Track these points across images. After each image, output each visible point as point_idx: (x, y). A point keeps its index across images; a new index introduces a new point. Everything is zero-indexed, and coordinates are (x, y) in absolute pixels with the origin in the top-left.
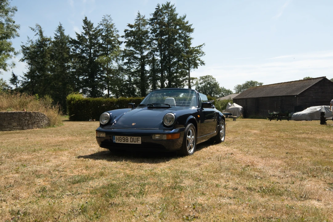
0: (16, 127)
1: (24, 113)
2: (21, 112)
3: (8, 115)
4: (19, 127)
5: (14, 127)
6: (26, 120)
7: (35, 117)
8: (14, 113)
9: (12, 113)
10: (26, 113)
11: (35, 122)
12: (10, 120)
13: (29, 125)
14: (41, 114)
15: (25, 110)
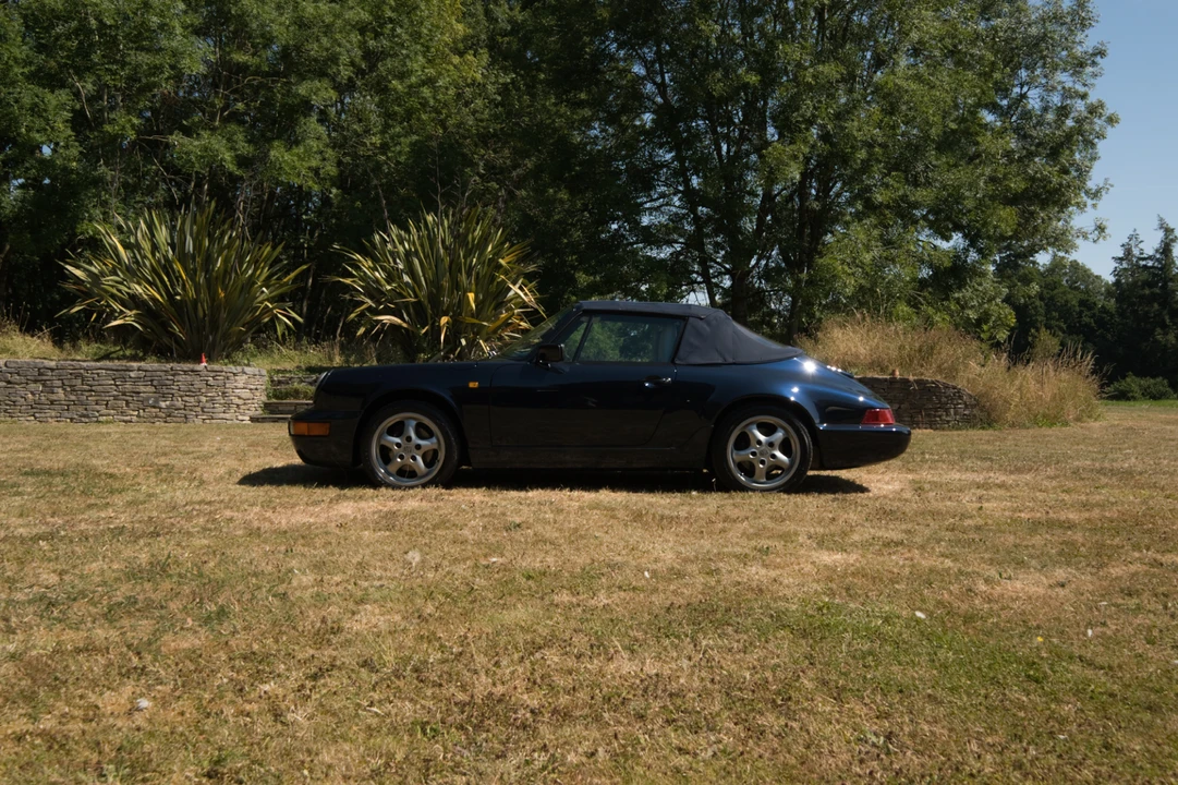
1: (886, 381)
2: (877, 380)
6: (891, 401)
7: (921, 394)
10: (893, 381)
14: (947, 387)
15: (897, 373)
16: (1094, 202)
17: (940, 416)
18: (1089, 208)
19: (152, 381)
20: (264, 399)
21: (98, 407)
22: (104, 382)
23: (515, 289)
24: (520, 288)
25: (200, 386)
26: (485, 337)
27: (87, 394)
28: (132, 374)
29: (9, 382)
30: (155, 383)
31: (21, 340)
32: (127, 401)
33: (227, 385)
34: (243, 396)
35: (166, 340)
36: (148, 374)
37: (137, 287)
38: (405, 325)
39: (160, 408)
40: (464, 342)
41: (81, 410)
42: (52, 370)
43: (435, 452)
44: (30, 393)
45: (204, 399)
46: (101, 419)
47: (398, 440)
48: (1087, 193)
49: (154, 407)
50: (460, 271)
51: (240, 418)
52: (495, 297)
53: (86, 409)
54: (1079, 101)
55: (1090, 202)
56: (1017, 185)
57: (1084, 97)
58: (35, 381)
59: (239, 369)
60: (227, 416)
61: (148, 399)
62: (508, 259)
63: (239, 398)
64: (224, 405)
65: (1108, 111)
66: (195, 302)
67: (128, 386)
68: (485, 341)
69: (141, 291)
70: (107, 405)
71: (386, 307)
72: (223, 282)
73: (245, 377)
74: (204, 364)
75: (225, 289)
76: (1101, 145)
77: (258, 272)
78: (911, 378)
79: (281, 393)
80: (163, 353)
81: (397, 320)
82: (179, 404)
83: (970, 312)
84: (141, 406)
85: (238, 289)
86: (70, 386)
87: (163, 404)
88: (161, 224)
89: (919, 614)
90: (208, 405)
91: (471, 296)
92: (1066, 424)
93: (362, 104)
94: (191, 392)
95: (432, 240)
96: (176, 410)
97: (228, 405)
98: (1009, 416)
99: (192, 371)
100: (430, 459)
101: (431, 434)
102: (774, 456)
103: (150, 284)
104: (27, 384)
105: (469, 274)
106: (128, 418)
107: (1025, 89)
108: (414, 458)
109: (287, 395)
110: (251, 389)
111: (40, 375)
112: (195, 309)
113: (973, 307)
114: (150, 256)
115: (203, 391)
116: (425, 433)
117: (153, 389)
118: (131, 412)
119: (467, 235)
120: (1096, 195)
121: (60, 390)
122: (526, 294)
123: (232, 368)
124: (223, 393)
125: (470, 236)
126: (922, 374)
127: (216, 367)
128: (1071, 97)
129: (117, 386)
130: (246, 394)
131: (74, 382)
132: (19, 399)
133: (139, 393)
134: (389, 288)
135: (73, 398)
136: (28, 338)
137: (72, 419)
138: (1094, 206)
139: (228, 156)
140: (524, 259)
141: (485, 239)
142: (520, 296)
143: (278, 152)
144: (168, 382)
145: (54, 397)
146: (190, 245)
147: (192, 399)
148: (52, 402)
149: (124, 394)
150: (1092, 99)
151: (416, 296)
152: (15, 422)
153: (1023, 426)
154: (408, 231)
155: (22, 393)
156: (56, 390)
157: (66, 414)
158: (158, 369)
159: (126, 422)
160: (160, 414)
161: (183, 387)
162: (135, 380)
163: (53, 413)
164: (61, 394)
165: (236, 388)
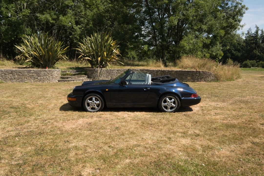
0: (190, 80)
1: (195, 71)
2: (193, 71)
3: (186, 72)
4: (192, 80)
5: (189, 80)
6: (196, 76)
7: (203, 74)
8: (190, 71)
9: (188, 71)
10: (197, 71)
11: (203, 78)
12: (187, 75)
13: (198, 79)
14: (208, 73)
15: (198, 70)
16: (242, 28)
17: (207, 79)
18: (240, 29)
20: (61, 76)
22: (25, 74)
23: (114, 51)
24: (116, 50)
25: (46, 74)
26: (108, 61)
27: (22, 76)
28: (32, 72)
29: (5, 74)
30: (37, 73)
31: (7, 62)
32: (31, 78)
33: (52, 74)
34: (56, 76)
35: (38, 63)
36: (35, 72)
37: (32, 52)
38: (91, 59)
39: (38, 79)
40: (104, 63)
41: (21, 80)
42: (14, 71)
43: (99, 104)
44: (10, 76)
45: (47, 77)
46: (25, 81)
47: (91, 102)
48: (240, 26)
49: (37, 79)
50: (102, 47)
51: (56, 80)
52: (110, 53)
53: (22, 80)
54: (240, 5)
55: (241, 28)
56: (225, 25)
57: (241, 4)
58: (11, 74)
59: (55, 70)
60: (53, 80)
61: (35, 77)
62: (113, 44)
63: (55, 76)
64: (52, 78)
65: (246, 7)
66: (45, 55)
67: (31, 74)
68: (108, 62)
69: (33, 53)
70: (26, 78)
71: (87, 55)
72: (51, 50)
73: (56, 72)
74: (47, 69)
75: (51, 52)
76: (244, 15)
77: (58, 48)
78: (201, 71)
79: (64, 74)
80: (38, 66)
81: (89, 58)
82: (42, 78)
83: (214, 53)
84: (34, 79)
85: (54, 52)
86: (18, 75)
87: (39, 78)
88: (36, 37)
89: (203, 165)
90: (49, 78)
91: (105, 53)
92: (233, 80)
93: (80, 5)
94: (45, 75)
95: (96, 40)
97: (53, 78)
98: (222, 79)
99: (45, 71)
100: (98, 106)
101: (98, 101)
102: (172, 105)
103: (35, 51)
104: (9, 74)
105: (104, 48)
106: (31, 81)
107: (228, 2)
108: (94, 106)
109: (65, 75)
110: (58, 74)
111: (12, 72)
112: (45, 57)
113: (214, 52)
114: (34, 45)
115: (47, 75)
116: (97, 100)
117: (36, 75)
118: (32, 80)
119: (104, 39)
120: (242, 26)
121: (16, 75)
122: (117, 52)
123: (53, 70)
124: (52, 75)
125: (105, 39)
126: (203, 70)
127: (50, 69)
128: (238, 4)
129: (28, 74)
130: (56, 75)
131: (19, 74)
132: (7, 78)
133: (33, 76)
134: (87, 51)
135: (19, 77)
136: (8, 61)
137: (19, 82)
138: (242, 29)
139: (50, 19)
140: (116, 44)
141: (108, 40)
142: (115, 52)
143: (61, 17)
144: (40, 73)
146: (43, 42)
147: (45, 77)
148: (15, 78)
149: (30, 76)
150: (243, 5)
151: (93, 53)
152: (7, 83)
153: (224, 81)
154: (91, 37)
155: (8, 76)
156: (15, 75)
157: (18, 81)
158: (37, 70)
159: (31, 82)
160: (38, 80)
161: (43, 74)
162: (32, 73)
163: (15, 81)
164: (16, 76)
165: (54, 74)
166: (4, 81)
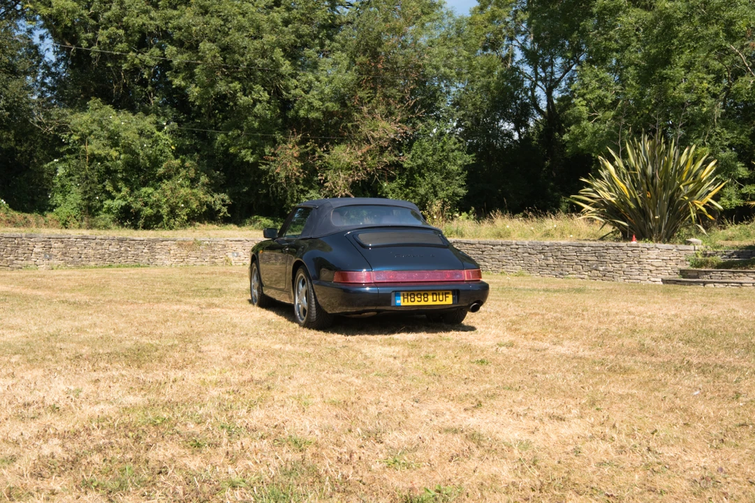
19: (595, 253)
20: (680, 267)
21: (568, 269)
22: (570, 254)
25: (622, 257)
27: (563, 261)
28: (585, 249)
29: (529, 254)
30: (597, 254)
32: (582, 266)
33: (641, 257)
34: (656, 265)
36: (593, 249)
39: (600, 271)
41: (560, 270)
42: (548, 246)
44: (538, 260)
45: (625, 265)
46: (570, 276)
49: (596, 270)
51: (652, 279)
53: (562, 270)
58: (540, 253)
59: (653, 245)
60: (641, 278)
61: (593, 265)
63: (652, 265)
64: (639, 270)
67: (583, 257)
70: (572, 268)
73: (657, 251)
74: (632, 242)
82: (610, 268)
84: (589, 269)
86: (556, 256)
87: (601, 269)
90: (628, 269)
94: (617, 261)
96: (609, 272)
97: (641, 271)
99: (618, 247)
104: (537, 254)
106: (582, 276)
110: (663, 260)
111: (543, 249)
115: (625, 260)
117: (596, 259)
118: (584, 273)
121: (551, 258)
123: (647, 245)
124: (639, 262)
129: (577, 256)
130: (658, 263)
132: (533, 263)
133: (588, 261)
135: (557, 263)
137: (556, 275)
144: (604, 254)
145: (548, 262)
147: (618, 266)
148: (547, 265)
149: (581, 261)
152: (531, 276)
155: (535, 260)
156: (549, 258)
157: (553, 272)
158: (599, 245)
159: (582, 278)
160: (599, 275)
161: (612, 258)
162: (587, 252)
163: (548, 272)
164: (551, 261)
165: (649, 258)
166: (526, 273)
